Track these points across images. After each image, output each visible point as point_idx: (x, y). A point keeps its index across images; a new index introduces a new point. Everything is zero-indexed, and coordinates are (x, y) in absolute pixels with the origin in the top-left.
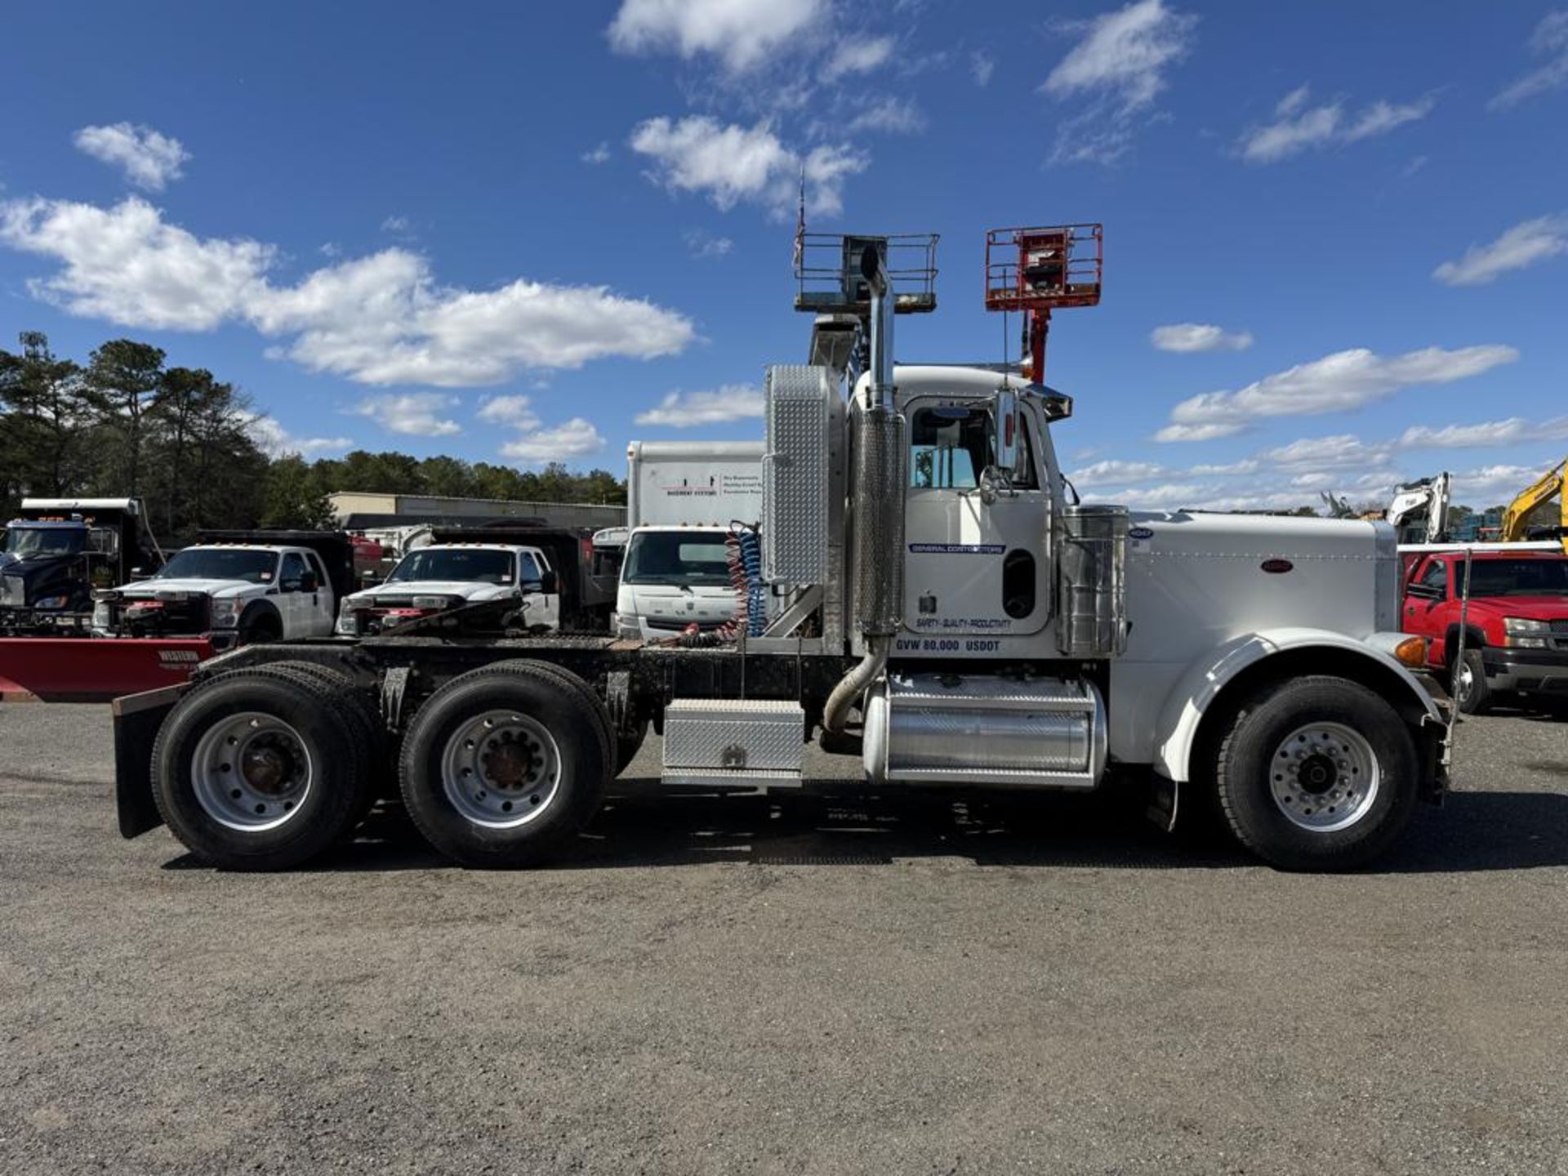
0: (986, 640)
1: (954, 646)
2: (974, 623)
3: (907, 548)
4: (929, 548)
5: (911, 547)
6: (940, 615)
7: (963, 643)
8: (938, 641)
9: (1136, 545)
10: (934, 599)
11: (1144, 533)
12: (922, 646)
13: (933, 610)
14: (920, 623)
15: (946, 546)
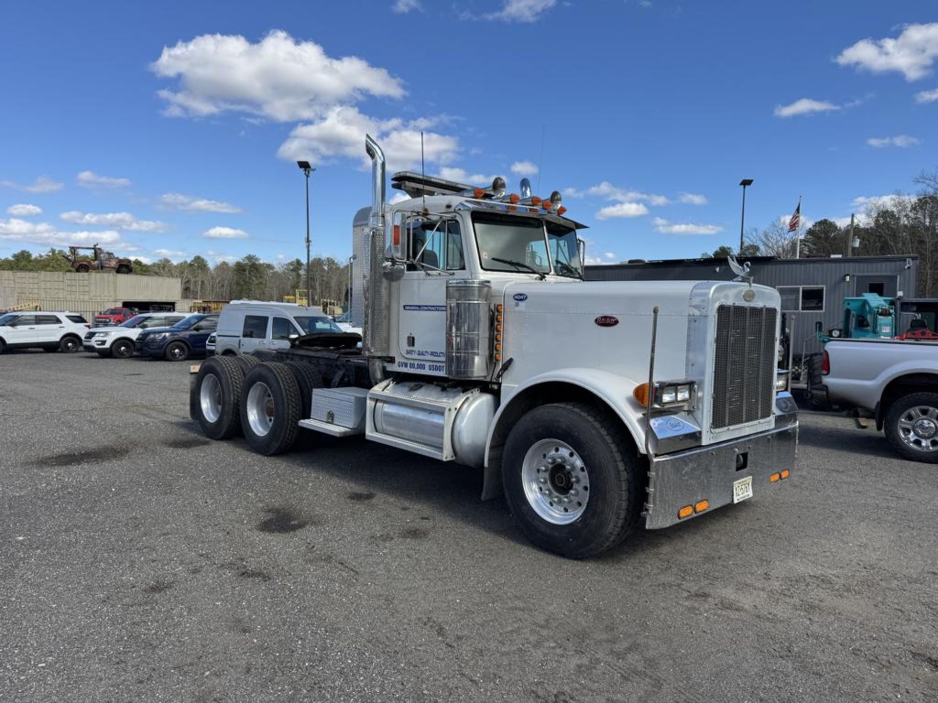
0: (438, 365)
1: (422, 367)
2: (432, 354)
3: (402, 308)
4: (412, 308)
5: (404, 307)
6: (417, 348)
7: (427, 364)
8: (416, 363)
9: (517, 305)
10: (413, 338)
11: (522, 297)
12: (409, 365)
13: (413, 345)
14: (408, 352)
15: (419, 306)
